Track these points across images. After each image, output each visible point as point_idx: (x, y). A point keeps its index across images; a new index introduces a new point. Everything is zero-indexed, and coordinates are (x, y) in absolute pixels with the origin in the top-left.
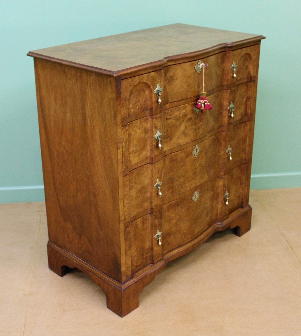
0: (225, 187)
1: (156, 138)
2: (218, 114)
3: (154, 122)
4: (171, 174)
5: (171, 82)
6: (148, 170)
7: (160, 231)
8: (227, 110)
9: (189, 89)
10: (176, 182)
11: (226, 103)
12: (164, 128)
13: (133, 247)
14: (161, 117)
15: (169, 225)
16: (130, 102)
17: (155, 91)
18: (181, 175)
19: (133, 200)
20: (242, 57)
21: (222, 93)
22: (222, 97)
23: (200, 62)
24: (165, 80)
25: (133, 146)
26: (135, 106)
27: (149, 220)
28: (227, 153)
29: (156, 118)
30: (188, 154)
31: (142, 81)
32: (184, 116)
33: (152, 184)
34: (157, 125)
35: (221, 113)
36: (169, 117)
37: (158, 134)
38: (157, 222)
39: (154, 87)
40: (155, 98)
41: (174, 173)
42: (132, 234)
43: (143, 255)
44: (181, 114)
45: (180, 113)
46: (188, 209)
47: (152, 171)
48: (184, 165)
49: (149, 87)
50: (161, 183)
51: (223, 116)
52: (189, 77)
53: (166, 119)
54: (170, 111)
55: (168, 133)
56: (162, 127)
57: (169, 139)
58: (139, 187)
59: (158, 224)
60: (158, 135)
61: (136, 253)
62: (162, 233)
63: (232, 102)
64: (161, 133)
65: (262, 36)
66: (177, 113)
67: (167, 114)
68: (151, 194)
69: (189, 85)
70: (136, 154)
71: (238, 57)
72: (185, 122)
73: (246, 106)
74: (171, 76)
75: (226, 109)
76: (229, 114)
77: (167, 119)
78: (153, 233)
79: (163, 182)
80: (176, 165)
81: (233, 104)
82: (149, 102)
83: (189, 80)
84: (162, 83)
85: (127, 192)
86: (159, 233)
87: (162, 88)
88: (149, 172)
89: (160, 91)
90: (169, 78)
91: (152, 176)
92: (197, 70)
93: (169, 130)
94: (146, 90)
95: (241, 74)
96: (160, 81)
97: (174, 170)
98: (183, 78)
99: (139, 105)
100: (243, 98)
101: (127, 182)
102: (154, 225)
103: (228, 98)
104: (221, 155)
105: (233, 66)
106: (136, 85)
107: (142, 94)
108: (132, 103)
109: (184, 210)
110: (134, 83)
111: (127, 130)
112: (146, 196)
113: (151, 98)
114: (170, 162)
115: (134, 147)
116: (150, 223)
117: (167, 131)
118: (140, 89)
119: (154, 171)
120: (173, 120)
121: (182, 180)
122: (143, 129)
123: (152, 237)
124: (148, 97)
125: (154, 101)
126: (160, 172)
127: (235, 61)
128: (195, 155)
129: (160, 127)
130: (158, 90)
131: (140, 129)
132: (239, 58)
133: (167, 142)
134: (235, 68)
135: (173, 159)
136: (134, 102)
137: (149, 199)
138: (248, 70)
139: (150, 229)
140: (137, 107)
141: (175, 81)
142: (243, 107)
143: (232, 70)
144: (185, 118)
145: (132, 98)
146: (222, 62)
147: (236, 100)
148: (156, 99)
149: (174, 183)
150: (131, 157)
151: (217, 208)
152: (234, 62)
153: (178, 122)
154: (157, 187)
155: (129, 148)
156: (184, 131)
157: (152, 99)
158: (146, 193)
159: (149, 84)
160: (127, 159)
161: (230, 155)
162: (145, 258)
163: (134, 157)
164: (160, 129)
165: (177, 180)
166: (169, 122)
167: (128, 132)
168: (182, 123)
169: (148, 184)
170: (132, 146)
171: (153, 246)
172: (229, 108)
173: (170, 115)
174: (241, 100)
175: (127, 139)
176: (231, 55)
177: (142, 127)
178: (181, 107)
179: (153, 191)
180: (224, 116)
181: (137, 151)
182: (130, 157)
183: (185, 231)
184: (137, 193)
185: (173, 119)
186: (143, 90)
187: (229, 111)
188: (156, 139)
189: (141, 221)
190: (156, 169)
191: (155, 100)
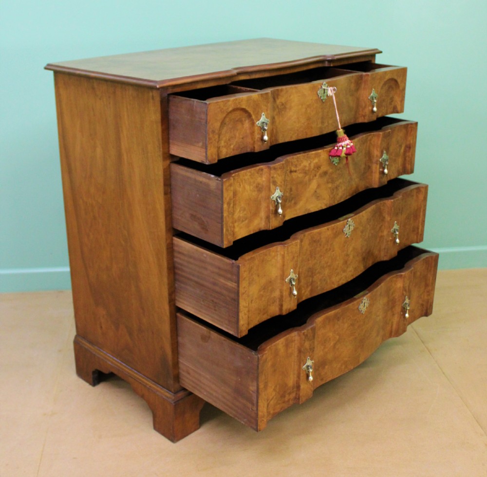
0: (405, 291)
1: (275, 199)
2: (365, 169)
3: (272, 176)
4: (310, 262)
5: (283, 112)
6: (277, 255)
7: (311, 360)
8: (379, 162)
9: (308, 124)
10: (318, 275)
11: (376, 153)
12: (287, 185)
13: (270, 385)
14: (282, 168)
15: (323, 350)
16: (221, 137)
17: (258, 123)
18: (325, 265)
19: (253, 302)
20: (385, 84)
21: (370, 137)
22: (370, 143)
23: (325, 85)
24: (274, 109)
25: (240, 211)
26: (229, 144)
27: (296, 342)
28: (393, 233)
29: (275, 169)
30: (336, 232)
31: (239, 106)
32: (316, 169)
33: (283, 276)
34: (276, 179)
35: (369, 167)
36: (293, 169)
37: (277, 193)
38: (307, 344)
39: (257, 117)
40: (258, 133)
41: (316, 261)
42: (270, 364)
43: (285, 397)
44: (312, 165)
45: (310, 164)
46: (352, 325)
47: (283, 257)
48: (330, 249)
49: (250, 116)
50: (296, 277)
51: (372, 172)
52: (309, 106)
53: (289, 171)
54: (295, 160)
55: (292, 193)
56: (283, 183)
57: (293, 202)
58: (263, 281)
59: (308, 348)
60: (277, 195)
61: (274, 393)
62: (313, 361)
63: (385, 152)
64: (281, 192)
65: (377, 49)
66: (305, 163)
67: (290, 164)
68: (281, 292)
69: (309, 119)
70: (244, 223)
71: (380, 83)
72: (317, 177)
73: (405, 159)
74: (282, 103)
75: (377, 161)
76: (381, 170)
77: (291, 172)
78: (300, 363)
79: (299, 275)
80: (318, 249)
81: (387, 155)
82: (249, 140)
83: (309, 111)
84: (269, 112)
85: (245, 290)
86: (309, 363)
87: (268, 120)
88: (279, 258)
89: (266, 124)
90: (279, 106)
91: (283, 265)
92: (321, 97)
93: (294, 188)
94: (245, 120)
95: (383, 108)
96: (266, 108)
97: (315, 257)
98: (300, 107)
99: (235, 143)
100: (401, 146)
101: (246, 273)
102: (302, 349)
103: (379, 145)
104: (384, 236)
105: (372, 94)
106: (231, 112)
107: (239, 126)
108: (224, 139)
109: (346, 325)
110: (228, 109)
111: (231, 185)
112: (272, 296)
113: (252, 133)
114: (310, 243)
115: (242, 212)
116: (296, 346)
117: (291, 190)
118: (237, 119)
119: (287, 257)
120: (299, 174)
121: (327, 272)
122: (255, 185)
123: (300, 367)
124: (248, 131)
125: (256, 138)
126: (296, 258)
127: (375, 88)
128: (347, 234)
129: (281, 182)
130: (264, 122)
131: (250, 184)
132: (381, 85)
133: (290, 207)
134: (375, 98)
135: (314, 240)
136: (228, 137)
137: (278, 300)
138: (393, 103)
139: (296, 355)
140: (232, 146)
141: (288, 110)
142: (400, 160)
143: (371, 101)
144: (318, 172)
145: (224, 131)
146: (357, 90)
147: (391, 149)
148: (260, 136)
149: (315, 277)
150: (236, 227)
151: (392, 322)
152: (373, 89)
153: (307, 177)
154: (290, 282)
155: (233, 214)
156: (316, 192)
157: (253, 135)
158: (272, 291)
159: (250, 111)
160: (230, 229)
161: (397, 236)
162: (287, 402)
163: (241, 228)
164: (281, 186)
165: (319, 273)
166: (294, 177)
167: (232, 188)
168: (313, 179)
169: (277, 277)
170: (238, 210)
171: (299, 383)
172: (380, 160)
173: (296, 166)
174: (398, 150)
175: (230, 199)
176: (370, 79)
177: (254, 182)
178: (312, 154)
179: (285, 288)
180: (374, 171)
181: (246, 219)
182: (234, 227)
183: (346, 359)
184: (260, 291)
185: (300, 171)
186: (241, 121)
187: (381, 163)
188: (274, 201)
189: (284, 344)
190: (290, 254)
191: (258, 137)
